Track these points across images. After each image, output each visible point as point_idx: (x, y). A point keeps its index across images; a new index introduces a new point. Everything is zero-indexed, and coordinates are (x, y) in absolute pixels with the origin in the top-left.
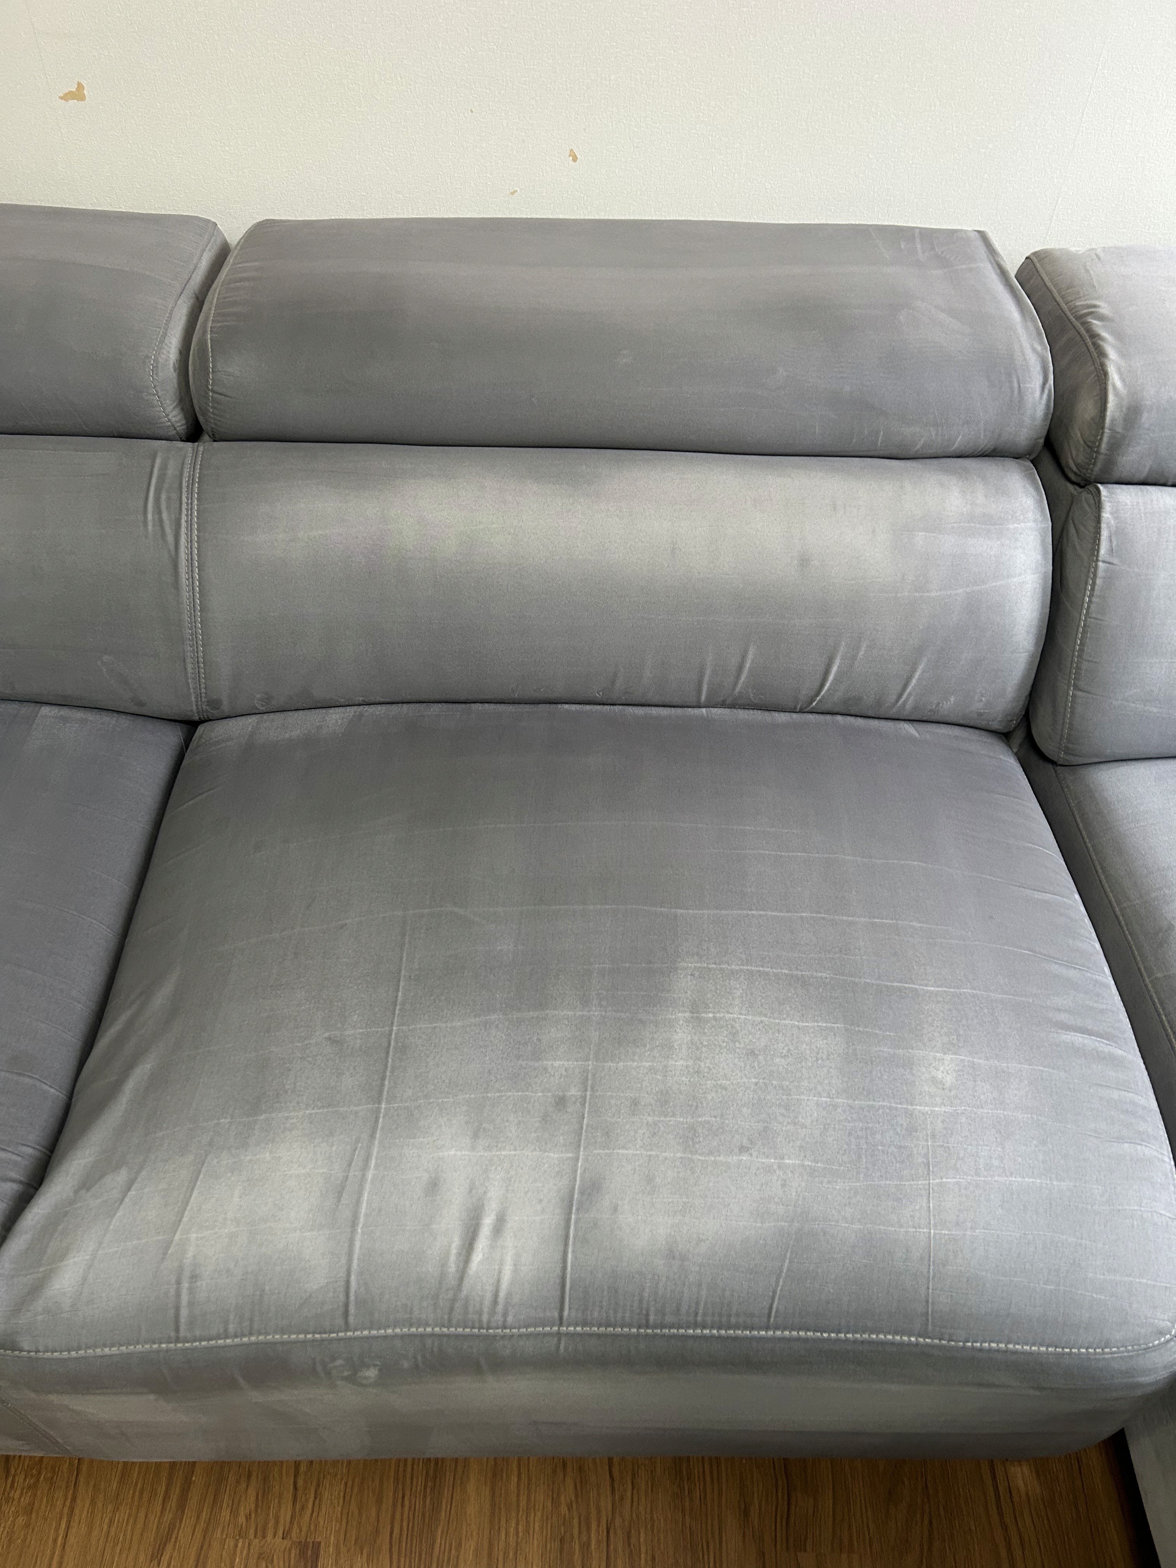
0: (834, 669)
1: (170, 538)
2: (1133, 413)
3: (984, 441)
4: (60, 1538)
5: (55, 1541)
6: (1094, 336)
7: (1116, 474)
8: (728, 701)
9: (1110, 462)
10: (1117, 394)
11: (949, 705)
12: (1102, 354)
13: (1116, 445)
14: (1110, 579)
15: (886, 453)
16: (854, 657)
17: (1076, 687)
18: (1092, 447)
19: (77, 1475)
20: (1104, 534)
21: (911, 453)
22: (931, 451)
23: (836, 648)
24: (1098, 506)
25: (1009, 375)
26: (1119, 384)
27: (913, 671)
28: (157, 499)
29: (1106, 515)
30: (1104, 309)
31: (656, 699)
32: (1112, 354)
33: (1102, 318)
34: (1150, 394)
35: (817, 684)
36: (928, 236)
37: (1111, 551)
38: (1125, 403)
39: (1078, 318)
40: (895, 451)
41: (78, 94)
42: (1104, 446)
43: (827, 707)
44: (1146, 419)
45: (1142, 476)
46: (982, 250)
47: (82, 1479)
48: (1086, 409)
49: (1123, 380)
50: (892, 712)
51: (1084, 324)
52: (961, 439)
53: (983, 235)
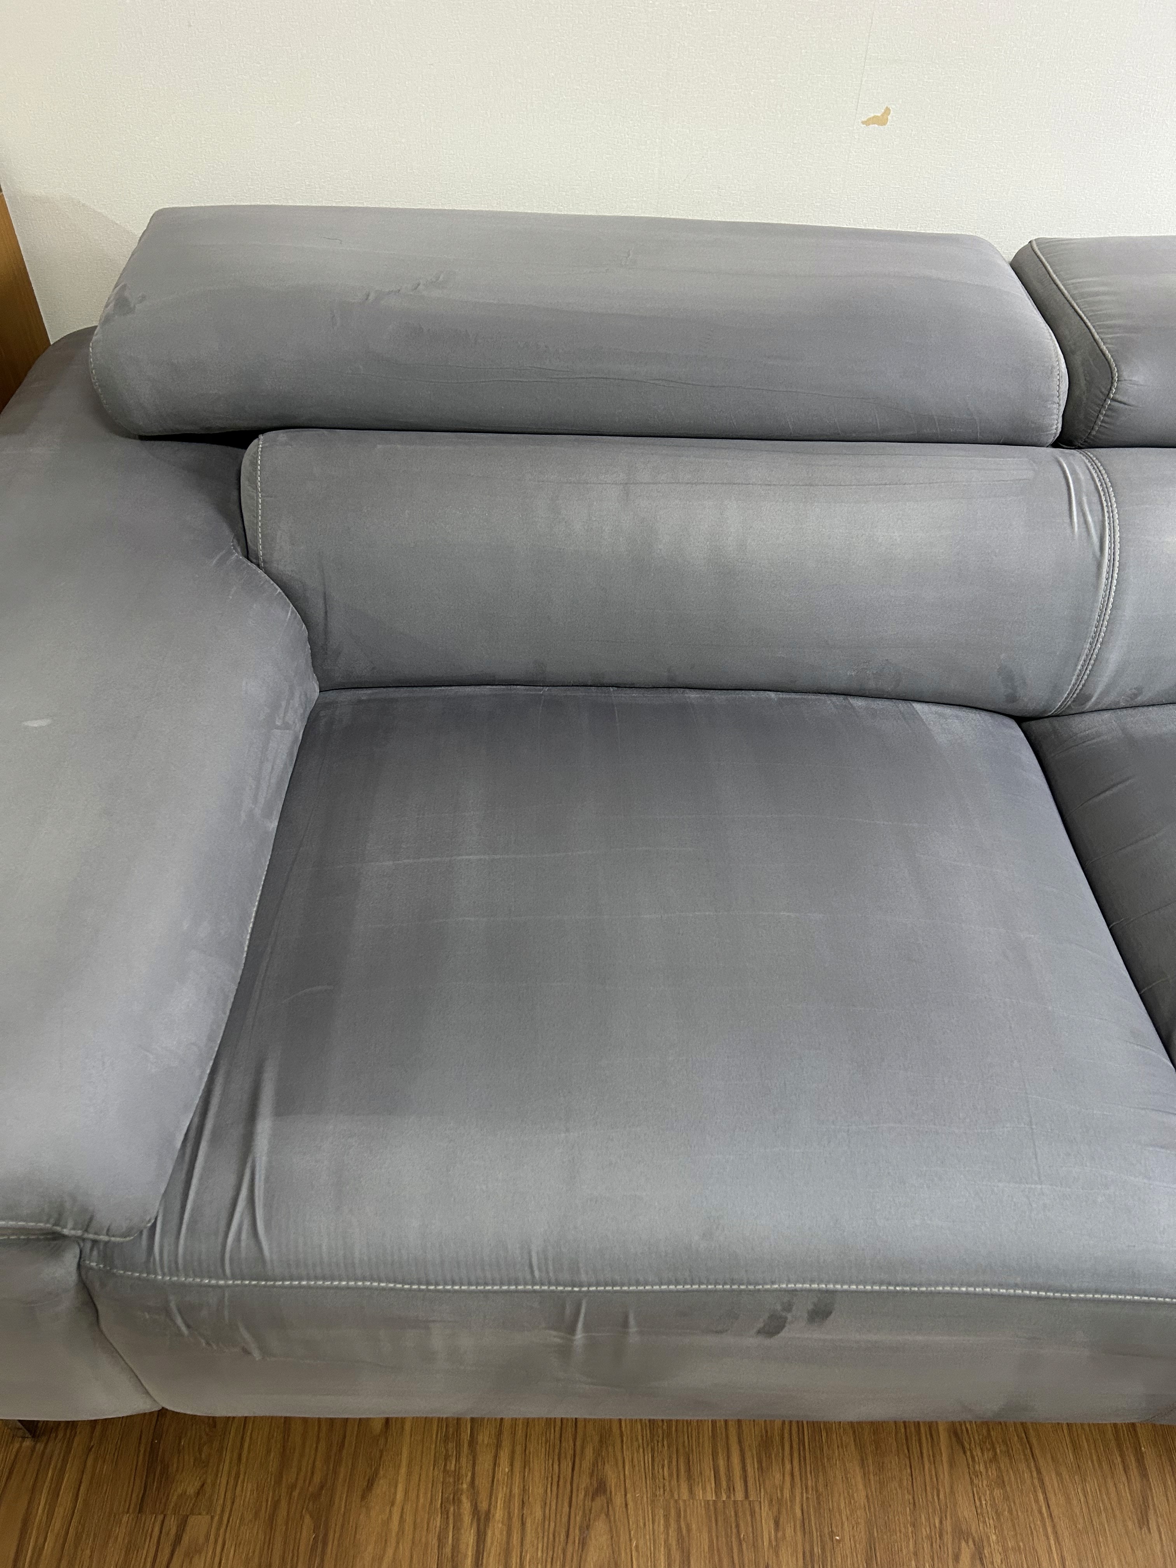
4: (1044, 1508)
5: (1040, 1512)
19: (1031, 1448)
47: (1037, 1452)
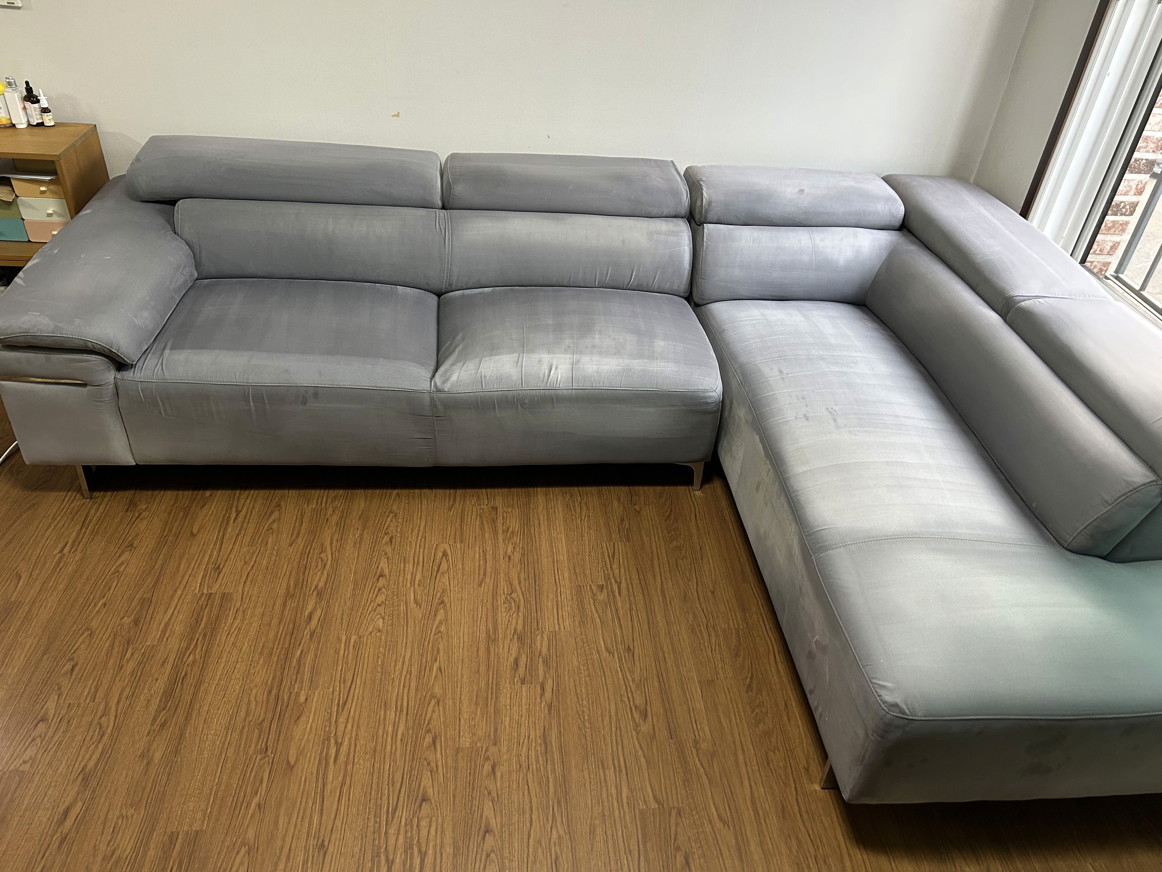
0: (634, 274)
1: (443, 232)
2: (710, 203)
3: (672, 213)
6: (701, 185)
7: (708, 220)
8: (604, 286)
9: (706, 217)
10: (705, 198)
11: (667, 286)
12: (702, 189)
13: (706, 212)
14: (707, 246)
15: (645, 216)
16: (639, 271)
17: (701, 278)
18: (701, 213)
20: (705, 235)
21: (652, 216)
22: (658, 215)
23: (634, 267)
24: (703, 228)
25: (677, 194)
26: (706, 196)
27: (656, 275)
28: (439, 222)
29: (705, 230)
30: (704, 179)
31: (583, 285)
32: (704, 189)
33: (703, 181)
34: (714, 198)
35: (629, 281)
36: (656, 161)
37: (707, 239)
38: (708, 200)
39: (698, 181)
40: (648, 216)
41: (398, 115)
42: (703, 212)
43: (633, 288)
44: (713, 204)
45: (715, 221)
46: (671, 165)
48: (699, 203)
49: (707, 194)
50: (651, 289)
51: (699, 183)
52: (666, 212)
53: (672, 162)
